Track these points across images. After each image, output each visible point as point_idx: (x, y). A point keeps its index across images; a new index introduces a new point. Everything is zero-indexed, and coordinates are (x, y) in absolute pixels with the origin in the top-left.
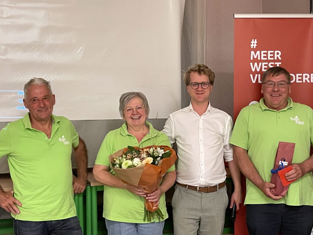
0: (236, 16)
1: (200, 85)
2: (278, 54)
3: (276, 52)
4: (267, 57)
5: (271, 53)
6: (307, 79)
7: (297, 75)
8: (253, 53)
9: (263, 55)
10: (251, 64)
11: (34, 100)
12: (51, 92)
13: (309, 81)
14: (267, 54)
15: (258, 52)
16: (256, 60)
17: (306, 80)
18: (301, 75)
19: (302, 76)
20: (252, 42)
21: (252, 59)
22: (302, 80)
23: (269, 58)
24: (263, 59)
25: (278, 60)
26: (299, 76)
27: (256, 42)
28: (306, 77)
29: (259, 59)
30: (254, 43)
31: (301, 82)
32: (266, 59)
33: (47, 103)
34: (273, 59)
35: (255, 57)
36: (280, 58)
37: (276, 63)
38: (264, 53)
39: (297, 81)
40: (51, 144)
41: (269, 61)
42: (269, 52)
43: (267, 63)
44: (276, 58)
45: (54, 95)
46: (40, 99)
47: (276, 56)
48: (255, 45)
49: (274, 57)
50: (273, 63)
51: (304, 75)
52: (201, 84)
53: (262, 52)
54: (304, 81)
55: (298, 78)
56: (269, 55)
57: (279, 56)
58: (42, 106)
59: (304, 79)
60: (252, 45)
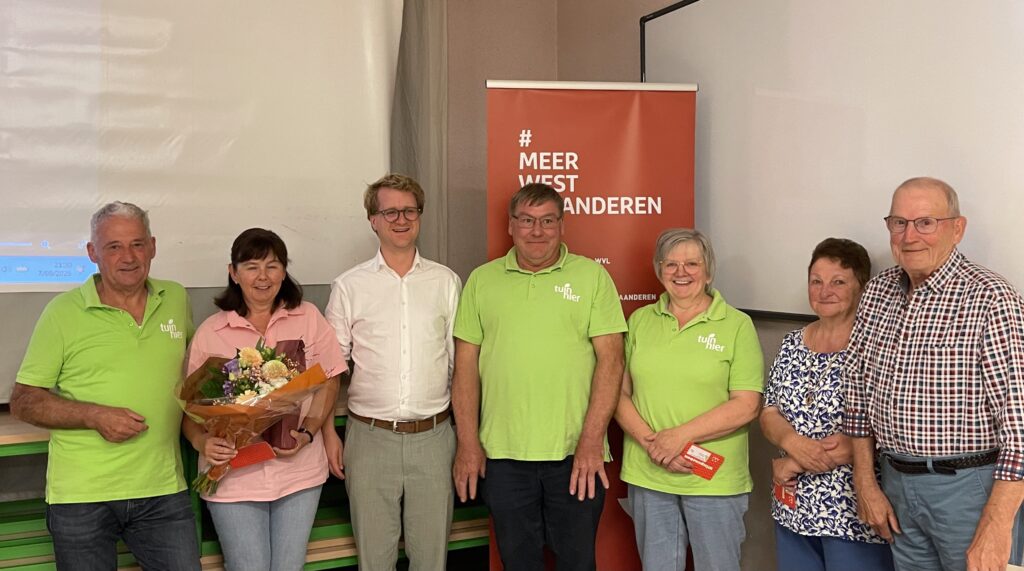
0: (491, 84)
1: (401, 214)
2: (572, 158)
3: (568, 155)
4: (551, 164)
5: (558, 157)
6: (628, 207)
7: (610, 199)
8: (523, 155)
9: (542, 161)
10: (521, 177)
11: (114, 247)
12: (149, 232)
13: (631, 212)
14: (551, 158)
15: (534, 155)
16: (529, 170)
17: (626, 210)
18: (617, 199)
19: (619, 202)
20: (523, 135)
21: (521, 167)
22: (619, 209)
23: (555, 167)
24: (542, 167)
25: (572, 171)
26: (613, 202)
27: (529, 135)
28: (627, 203)
29: (536, 167)
30: (525, 138)
31: (617, 212)
32: (549, 168)
33: (139, 255)
34: (562, 168)
35: (528, 164)
36: (576, 167)
37: (568, 177)
38: (545, 157)
39: (610, 212)
40: (144, 335)
41: (555, 173)
42: (555, 155)
43: (550, 177)
44: (568, 167)
45: (154, 239)
46: (126, 245)
47: (568, 162)
48: (528, 141)
49: (563, 164)
50: (562, 176)
51: (623, 199)
52: (404, 211)
53: (542, 155)
54: (623, 212)
55: (610, 205)
56: (555, 161)
57: (573, 163)
58: (130, 260)
59: (623, 207)
60: (522, 142)
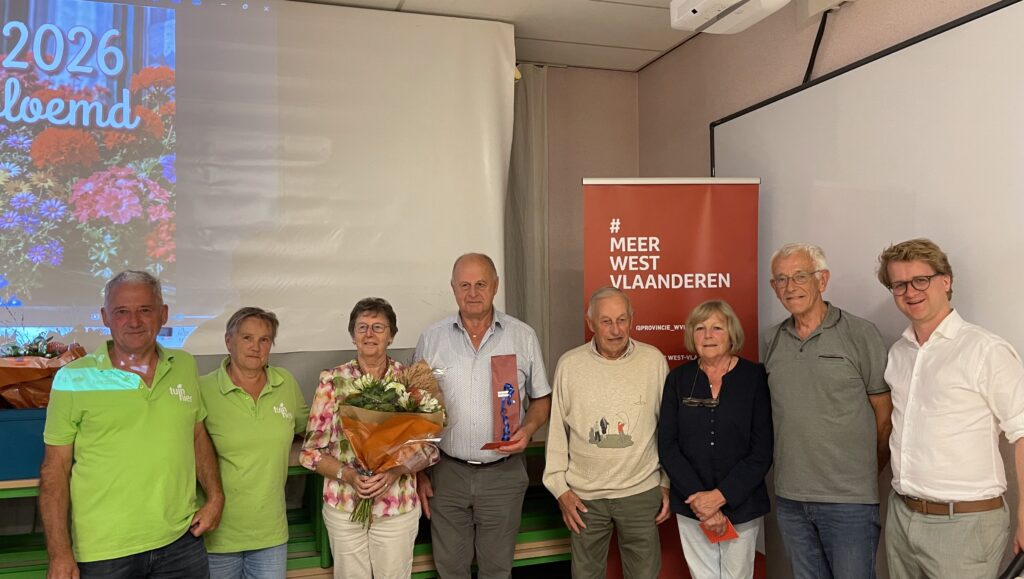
0: (586, 181)
2: (654, 242)
3: (651, 239)
8: (613, 240)
9: (629, 244)
10: (612, 258)
11: (122, 312)
12: (161, 300)
13: (704, 286)
14: (636, 242)
15: (622, 240)
16: (618, 253)
17: (700, 284)
19: (694, 278)
20: (613, 223)
21: (612, 250)
22: (693, 283)
23: (640, 249)
24: (629, 250)
25: (654, 252)
26: (689, 278)
27: (618, 223)
28: (700, 278)
29: (624, 250)
30: (615, 226)
31: (692, 287)
32: (635, 250)
34: (646, 250)
35: (618, 247)
36: (658, 250)
38: (632, 241)
39: (686, 286)
40: (153, 397)
41: (640, 254)
42: (640, 239)
43: (636, 257)
44: (651, 249)
45: (166, 307)
46: (133, 310)
47: (651, 245)
48: (617, 228)
49: (647, 247)
50: (646, 257)
51: (697, 276)
53: (629, 239)
54: (697, 286)
55: (687, 281)
56: (640, 244)
57: (655, 245)
58: (135, 324)
59: (697, 282)
60: (612, 229)
